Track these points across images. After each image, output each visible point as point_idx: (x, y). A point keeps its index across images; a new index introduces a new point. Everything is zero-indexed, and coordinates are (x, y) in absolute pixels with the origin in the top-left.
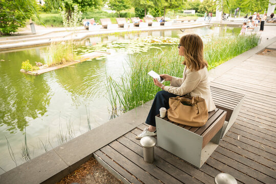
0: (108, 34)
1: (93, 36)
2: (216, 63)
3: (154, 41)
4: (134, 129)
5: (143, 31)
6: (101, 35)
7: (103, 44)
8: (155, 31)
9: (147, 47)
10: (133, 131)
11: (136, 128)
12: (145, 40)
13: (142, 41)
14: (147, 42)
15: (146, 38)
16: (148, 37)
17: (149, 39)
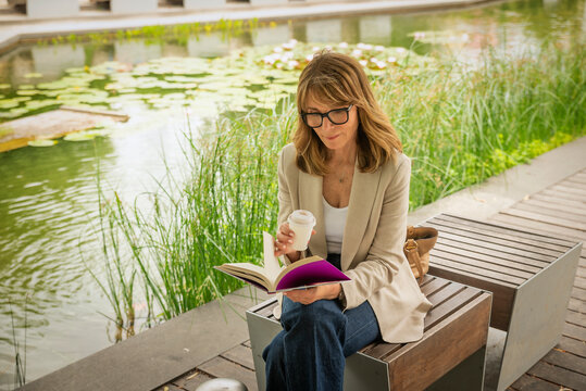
0: (112, 34)
1: (49, 40)
4: (187, 374)
5: (265, 23)
6: (82, 38)
7: (92, 77)
8: (317, 18)
9: (276, 88)
10: (181, 383)
11: (194, 370)
12: (271, 59)
13: (258, 64)
14: (279, 66)
15: (278, 49)
16: (287, 46)
17: (290, 54)
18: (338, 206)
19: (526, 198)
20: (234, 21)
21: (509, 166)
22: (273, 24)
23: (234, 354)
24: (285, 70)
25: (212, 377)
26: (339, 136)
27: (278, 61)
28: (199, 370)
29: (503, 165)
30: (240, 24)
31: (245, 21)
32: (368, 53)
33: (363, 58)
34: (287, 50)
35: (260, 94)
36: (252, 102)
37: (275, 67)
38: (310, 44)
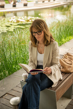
2: (70, 37)
3: (19, 21)
4: (5, 94)
5: (8, 12)
8: (19, 11)
10: (4, 97)
11: (6, 93)
12: (10, 20)
13: (8, 21)
14: (13, 22)
15: (12, 18)
16: (13, 17)
17: (14, 19)
18: (41, 54)
19: (70, 49)
20: (1, 12)
21: (65, 42)
22: (10, 13)
23: (15, 89)
24: (14, 22)
25: (15, 96)
26: (40, 38)
27: (12, 21)
28: (8, 93)
29: (64, 42)
30: (3, 13)
31: (4, 12)
32: (31, 18)
33: (30, 20)
34: (14, 18)
35: (9, 28)
36: (8, 30)
37: (12, 22)
38: (18, 17)
